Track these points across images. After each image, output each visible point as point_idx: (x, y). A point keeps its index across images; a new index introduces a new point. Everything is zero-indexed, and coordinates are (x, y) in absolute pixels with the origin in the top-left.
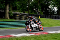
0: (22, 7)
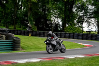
0: (4, 18)
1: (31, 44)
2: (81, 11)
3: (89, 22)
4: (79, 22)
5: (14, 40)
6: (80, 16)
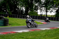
1: (13, 22)
5: (5, 20)
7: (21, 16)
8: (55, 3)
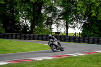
2: (50, 13)
3: (58, 24)
4: (47, 23)
6: (49, 18)
7: (21, 35)
8: (79, 11)
